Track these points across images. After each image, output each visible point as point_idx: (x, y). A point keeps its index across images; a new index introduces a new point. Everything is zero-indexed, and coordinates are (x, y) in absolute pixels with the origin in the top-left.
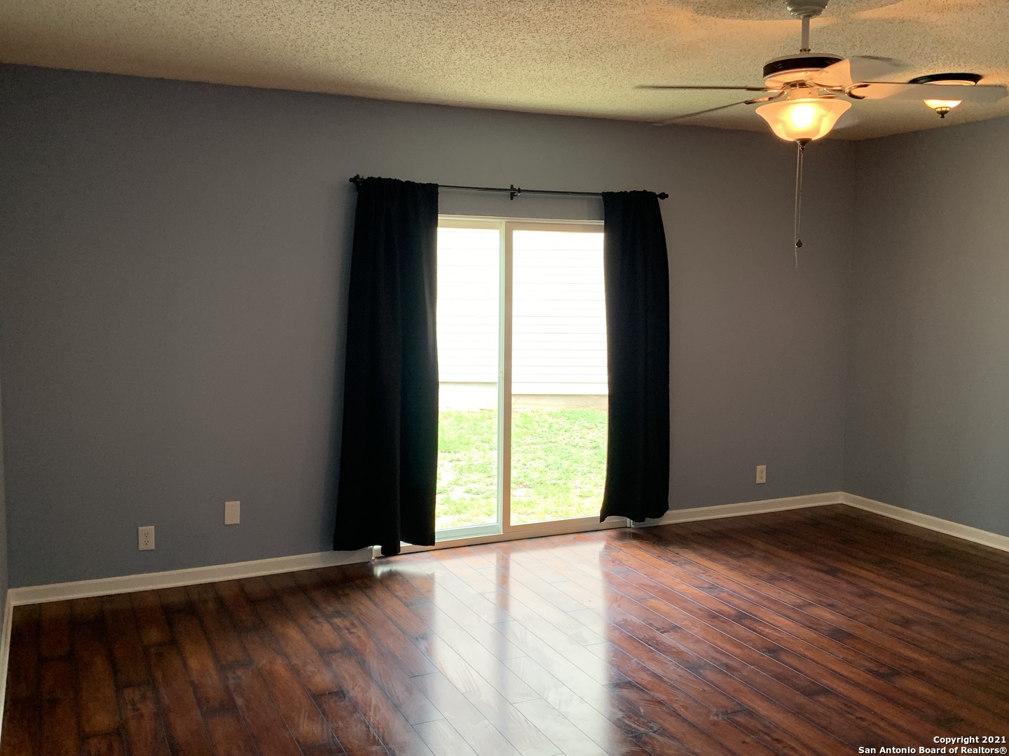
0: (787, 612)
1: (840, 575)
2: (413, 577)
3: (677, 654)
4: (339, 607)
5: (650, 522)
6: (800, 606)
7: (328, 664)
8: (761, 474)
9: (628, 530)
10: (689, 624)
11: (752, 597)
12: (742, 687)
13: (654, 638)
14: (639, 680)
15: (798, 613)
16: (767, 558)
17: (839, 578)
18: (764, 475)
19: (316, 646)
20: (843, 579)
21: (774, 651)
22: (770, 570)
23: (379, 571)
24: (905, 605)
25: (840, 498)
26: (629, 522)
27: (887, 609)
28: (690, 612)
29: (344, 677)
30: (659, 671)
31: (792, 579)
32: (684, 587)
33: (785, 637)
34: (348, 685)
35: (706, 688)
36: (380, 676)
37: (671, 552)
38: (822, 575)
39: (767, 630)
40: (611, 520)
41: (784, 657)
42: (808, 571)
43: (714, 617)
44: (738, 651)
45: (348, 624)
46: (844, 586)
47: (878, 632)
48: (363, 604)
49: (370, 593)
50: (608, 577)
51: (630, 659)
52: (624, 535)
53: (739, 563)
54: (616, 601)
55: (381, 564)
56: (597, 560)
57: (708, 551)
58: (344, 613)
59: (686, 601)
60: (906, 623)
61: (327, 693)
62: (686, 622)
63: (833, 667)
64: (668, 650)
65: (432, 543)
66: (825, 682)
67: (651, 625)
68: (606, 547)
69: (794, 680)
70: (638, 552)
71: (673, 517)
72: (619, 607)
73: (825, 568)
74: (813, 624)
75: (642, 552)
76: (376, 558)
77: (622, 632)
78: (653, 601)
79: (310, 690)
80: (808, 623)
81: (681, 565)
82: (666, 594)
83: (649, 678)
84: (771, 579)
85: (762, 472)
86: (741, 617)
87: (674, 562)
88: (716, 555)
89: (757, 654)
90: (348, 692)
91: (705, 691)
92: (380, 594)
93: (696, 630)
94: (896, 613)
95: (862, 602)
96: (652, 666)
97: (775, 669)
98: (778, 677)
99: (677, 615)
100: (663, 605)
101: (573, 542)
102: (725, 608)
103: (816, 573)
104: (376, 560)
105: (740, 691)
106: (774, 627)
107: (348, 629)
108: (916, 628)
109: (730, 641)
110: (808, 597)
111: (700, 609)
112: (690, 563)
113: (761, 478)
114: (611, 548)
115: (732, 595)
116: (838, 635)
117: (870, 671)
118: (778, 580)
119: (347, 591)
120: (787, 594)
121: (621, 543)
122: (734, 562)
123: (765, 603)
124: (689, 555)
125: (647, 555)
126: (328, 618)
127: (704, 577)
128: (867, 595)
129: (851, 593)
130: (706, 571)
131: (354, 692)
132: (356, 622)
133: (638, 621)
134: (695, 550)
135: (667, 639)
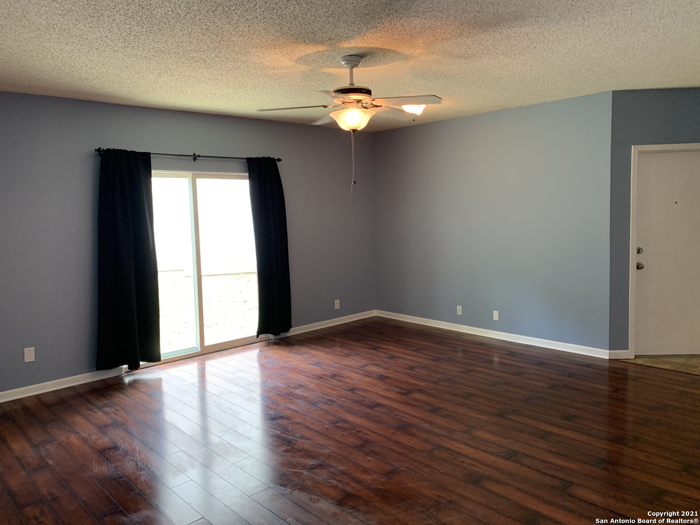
0: (356, 371)
1: (379, 350)
2: (151, 380)
3: (304, 398)
4: (106, 402)
5: (283, 335)
6: (362, 367)
7: (105, 433)
8: (337, 304)
9: (271, 341)
10: (309, 383)
11: (338, 365)
12: (339, 409)
13: (291, 393)
14: (286, 414)
15: (362, 370)
16: (342, 346)
17: (378, 351)
18: (339, 304)
19: (96, 425)
20: (381, 352)
21: (353, 390)
22: (346, 351)
23: (127, 380)
24: (411, 360)
25: (375, 313)
26: (271, 336)
27: (402, 363)
28: (309, 377)
29: (117, 439)
30: (296, 408)
31: (357, 354)
32: (304, 365)
33: (356, 382)
34: (120, 442)
35: (321, 413)
36: (139, 434)
37: (295, 348)
38: (370, 351)
39: (347, 380)
40: (262, 336)
41: (357, 392)
42: (364, 350)
43: (321, 378)
44: (335, 393)
45: (114, 411)
46: (382, 354)
47: (400, 374)
48: (121, 399)
49: (125, 392)
50: (262, 366)
51: (280, 405)
52: (270, 343)
53: (330, 350)
54: (269, 377)
55: (128, 375)
56: (256, 358)
57: (314, 346)
58: (110, 404)
59: (306, 372)
60: (412, 368)
61: (107, 448)
62: (307, 383)
63: (381, 393)
64: (300, 397)
65: (159, 360)
66: (378, 400)
67: (289, 386)
68: (260, 351)
69: (364, 402)
70: (278, 351)
71: (294, 331)
72: (271, 380)
73: (371, 347)
74: (369, 375)
75: (279, 351)
76: (125, 372)
77: (274, 392)
78: (289, 374)
79: (96, 449)
80: (366, 374)
81: (301, 355)
82: (295, 370)
83: (291, 412)
84: (347, 356)
85: (337, 303)
86: (334, 376)
87: (297, 354)
88: (318, 347)
89: (344, 392)
90: (121, 446)
91: (320, 414)
92: (130, 391)
93: (313, 385)
94: (407, 364)
95: (390, 361)
96: (292, 407)
97: (354, 398)
98: (356, 402)
99: (302, 379)
100: (295, 376)
101: (242, 351)
102: (325, 373)
103: (368, 350)
104: (125, 374)
105: (338, 411)
106: (350, 378)
107: (114, 413)
108: (417, 370)
109: (330, 388)
110: (365, 362)
111: (313, 375)
112: (305, 353)
113: (337, 307)
114: (263, 351)
115: (328, 366)
116: (381, 378)
117: (398, 392)
118: (350, 355)
119: (110, 393)
120: (355, 362)
121: (268, 348)
122: (327, 350)
123: (345, 367)
124: (304, 349)
125: (283, 352)
126: (100, 409)
127: (313, 359)
128: (392, 357)
129: (385, 358)
130: (314, 356)
131: (124, 445)
132: (119, 408)
133: (282, 385)
134: (307, 346)
135: (298, 392)
